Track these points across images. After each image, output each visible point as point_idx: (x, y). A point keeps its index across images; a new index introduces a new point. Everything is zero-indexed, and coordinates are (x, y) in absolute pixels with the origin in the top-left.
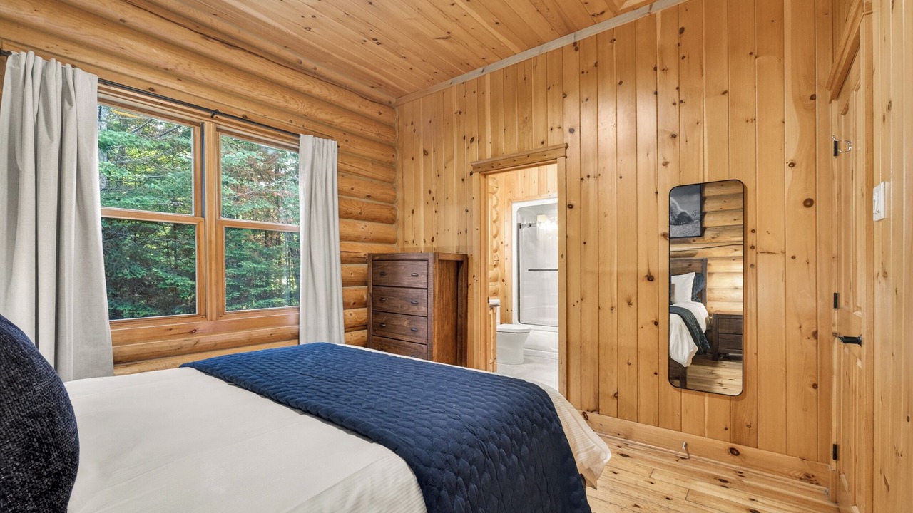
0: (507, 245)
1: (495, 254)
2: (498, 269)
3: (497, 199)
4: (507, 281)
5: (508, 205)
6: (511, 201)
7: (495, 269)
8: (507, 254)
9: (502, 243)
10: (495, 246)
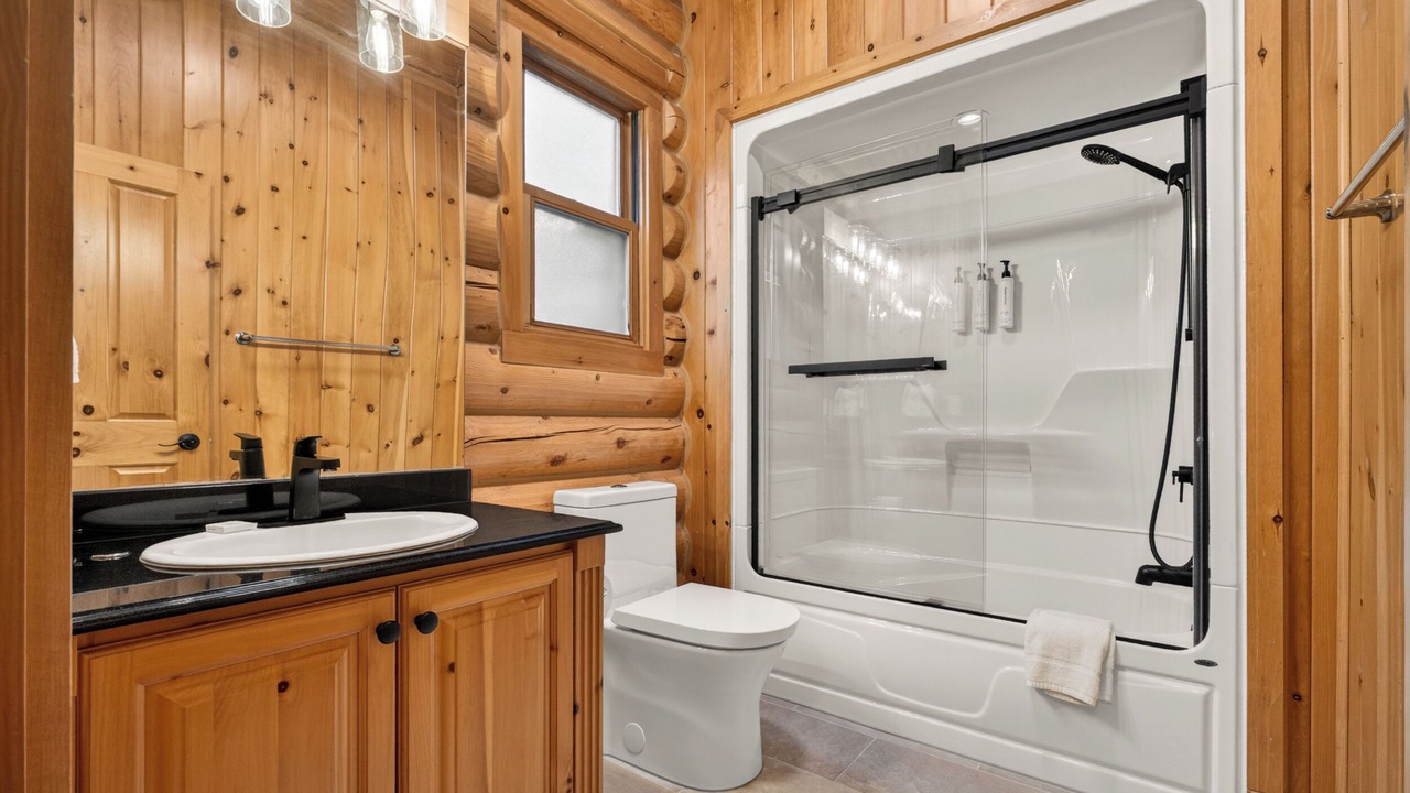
0: (714, 282)
1: (667, 315)
2: (681, 369)
3: (680, 117)
4: (714, 416)
5: (718, 129)
6: (728, 118)
7: (669, 371)
8: (713, 316)
9: (696, 275)
10: (668, 289)
